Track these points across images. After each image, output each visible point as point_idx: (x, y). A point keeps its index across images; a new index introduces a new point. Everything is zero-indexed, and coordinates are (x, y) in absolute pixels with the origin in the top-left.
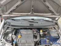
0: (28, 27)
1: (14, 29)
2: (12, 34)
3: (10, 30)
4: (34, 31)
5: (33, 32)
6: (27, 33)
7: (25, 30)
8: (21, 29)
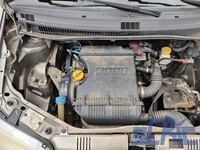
0: (113, 38)
1: (54, 43)
2: (48, 65)
3: (38, 49)
4: (139, 52)
5: (136, 55)
6: (110, 63)
7: (102, 50)
8: (84, 43)
